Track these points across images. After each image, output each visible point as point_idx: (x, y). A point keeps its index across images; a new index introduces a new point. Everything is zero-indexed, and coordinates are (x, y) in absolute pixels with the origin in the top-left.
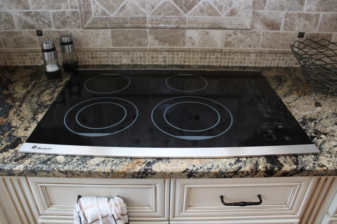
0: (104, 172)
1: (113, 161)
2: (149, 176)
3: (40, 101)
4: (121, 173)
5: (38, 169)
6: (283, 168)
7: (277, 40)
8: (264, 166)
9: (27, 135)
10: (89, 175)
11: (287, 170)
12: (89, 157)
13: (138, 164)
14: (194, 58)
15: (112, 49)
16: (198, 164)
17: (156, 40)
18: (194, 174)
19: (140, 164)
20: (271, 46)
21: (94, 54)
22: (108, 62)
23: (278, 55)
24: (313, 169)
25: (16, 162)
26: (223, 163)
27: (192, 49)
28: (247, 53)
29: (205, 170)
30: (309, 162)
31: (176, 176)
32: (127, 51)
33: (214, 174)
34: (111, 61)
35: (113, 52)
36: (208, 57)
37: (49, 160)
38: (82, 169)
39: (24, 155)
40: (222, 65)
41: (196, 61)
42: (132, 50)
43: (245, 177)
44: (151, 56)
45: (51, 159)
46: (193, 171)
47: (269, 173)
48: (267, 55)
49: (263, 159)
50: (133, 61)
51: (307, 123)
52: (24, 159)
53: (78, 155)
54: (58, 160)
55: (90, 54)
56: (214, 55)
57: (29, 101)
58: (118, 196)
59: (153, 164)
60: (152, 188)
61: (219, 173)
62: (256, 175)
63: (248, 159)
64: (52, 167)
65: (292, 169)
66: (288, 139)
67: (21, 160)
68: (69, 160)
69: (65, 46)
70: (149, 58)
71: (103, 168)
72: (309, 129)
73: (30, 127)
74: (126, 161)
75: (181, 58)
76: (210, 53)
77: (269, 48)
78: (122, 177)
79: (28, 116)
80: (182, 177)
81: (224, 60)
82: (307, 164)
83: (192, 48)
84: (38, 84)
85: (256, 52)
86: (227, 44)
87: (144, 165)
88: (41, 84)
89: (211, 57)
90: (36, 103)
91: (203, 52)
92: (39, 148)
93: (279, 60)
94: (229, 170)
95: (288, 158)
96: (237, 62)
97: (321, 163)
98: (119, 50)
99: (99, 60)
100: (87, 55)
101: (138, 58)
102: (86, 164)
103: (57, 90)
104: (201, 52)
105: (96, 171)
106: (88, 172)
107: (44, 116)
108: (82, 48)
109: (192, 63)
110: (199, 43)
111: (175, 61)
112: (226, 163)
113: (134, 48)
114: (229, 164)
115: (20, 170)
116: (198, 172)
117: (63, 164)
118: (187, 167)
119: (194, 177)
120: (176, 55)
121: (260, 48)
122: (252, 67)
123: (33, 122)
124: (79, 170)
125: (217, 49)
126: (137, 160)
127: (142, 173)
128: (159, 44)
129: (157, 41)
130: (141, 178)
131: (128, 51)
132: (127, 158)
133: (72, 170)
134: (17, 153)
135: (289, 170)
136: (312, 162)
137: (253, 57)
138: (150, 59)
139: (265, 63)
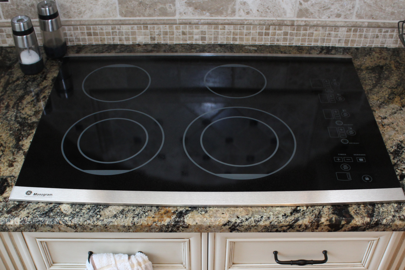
0: (124, 226)
1: (134, 210)
2: (180, 230)
3: (20, 116)
4: (146, 226)
5: (40, 224)
6: (352, 221)
7: (382, 6)
8: (328, 218)
9: (13, 174)
10: (105, 229)
11: (358, 223)
12: (103, 205)
13: (166, 214)
14: (249, 34)
15: (120, 20)
16: (243, 214)
17: (189, 8)
18: (237, 228)
19: (170, 214)
20: (372, 16)
21: (92, 29)
22: (113, 41)
23: (384, 30)
24: (391, 223)
25: (9, 215)
26: (276, 213)
27: (246, 20)
28: (333, 26)
29: (252, 222)
30: (388, 213)
31: (214, 230)
32: (143, 24)
33: (263, 227)
34: (118, 39)
35: (122, 26)
36: (272, 33)
37: (51, 210)
38: (96, 222)
39: (17, 204)
40: (294, 45)
41: (252, 38)
42: (152, 22)
43: (303, 231)
44: (181, 31)
45: (53, 210)
46: (237, 224)
47: (334, 227)
48: (365, 29)
49: (329, 209)
50: (153, 39)
51: (402, 154)
52: (19, 210)
53: (88, 203)
54: (62, 210)
55: (85, 29)
56: (281, 30)
57: (4, 116)
58: (141, 252)
59: (186, 215)
60: (185, 242)
61: (269, 227)
62: (317, 229)
63: (309, 208)
64: (57, 221)
65: (364, 223)
66: (367, 179)
67: (15, 212)
68: (77, 210)
69: (46, 21)
70: (178, 34)
71: (122, 220)
72: (401, 164)
73: (15, 162)
74: (151, 211)
75: (229, 34)
76: (274, 27)
77: (369, 18)
78: (147, 231)
79: (8, 142)
80: (223, 230)
81: (296, 36)
82: (384, 216)
83: (247, 18)
84: (11, 83)
85: (347, 25)
86: (302, 13)
87: (174, 216)
88: (15, 84)
89: (275, 32)
90: (15, 120)
91: (264, 25)
92: (35, 194)
93: (384, 37)
94: (282, 223)
95: (361, 207)
96: (316, 41)
97: (403, 215)
98: (132, 22)
99: (99, 37)
100: (81, 30)
101: (162, 34)
102: (101, 216)
103: (42, 97)
104: (260, 25)
105: (113, 224)
106: (103, 226)
107: (32, 143)
108: (72, 19)
109: (245, 42)
110: (258, 10)
111: (219, 39)
112: (279, 213)
113: (154, 20)
114: (283, 216)
115: (15, 225)
116: (242, 225)
117: (70, 216)
118: (229, 219)
119: (238, 231)
120: (221, 29)
121: (354, 19)
122: (341, 48)
123: (18, 152)
124: (92, 224)
125: (286, 20)
126: (165, 209)
127: (172, 227)
128: (193, 12)
129: (191, 8)
130: (171, 232)
131: (145, 25)
132: (152, 207)
133: (83, 224)
134: (7, 202)
135: (360, 223)
136: (393, 213)
137: (342, 32)
138: (180, 35)
139: (362, 41)
